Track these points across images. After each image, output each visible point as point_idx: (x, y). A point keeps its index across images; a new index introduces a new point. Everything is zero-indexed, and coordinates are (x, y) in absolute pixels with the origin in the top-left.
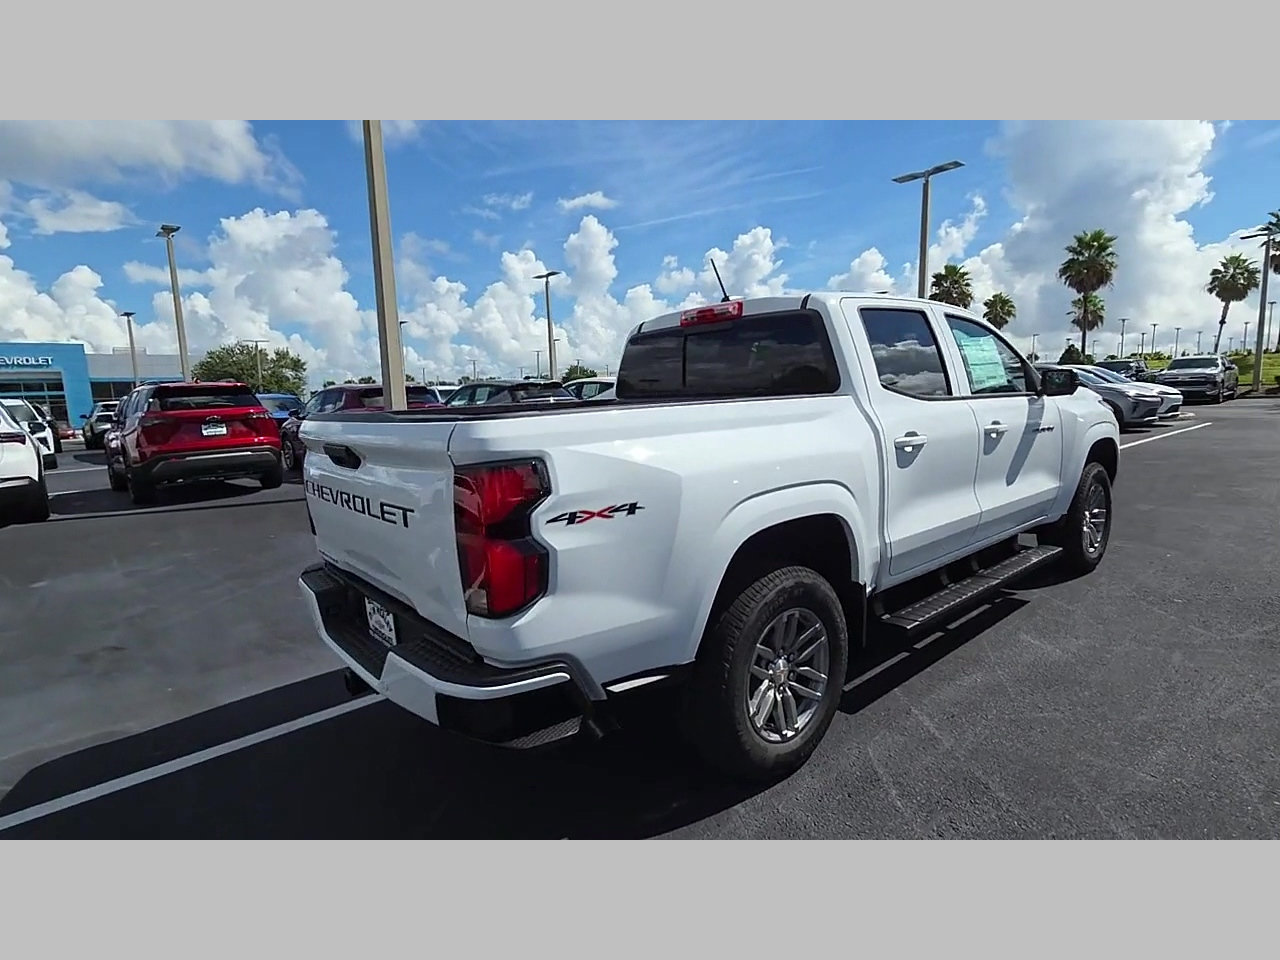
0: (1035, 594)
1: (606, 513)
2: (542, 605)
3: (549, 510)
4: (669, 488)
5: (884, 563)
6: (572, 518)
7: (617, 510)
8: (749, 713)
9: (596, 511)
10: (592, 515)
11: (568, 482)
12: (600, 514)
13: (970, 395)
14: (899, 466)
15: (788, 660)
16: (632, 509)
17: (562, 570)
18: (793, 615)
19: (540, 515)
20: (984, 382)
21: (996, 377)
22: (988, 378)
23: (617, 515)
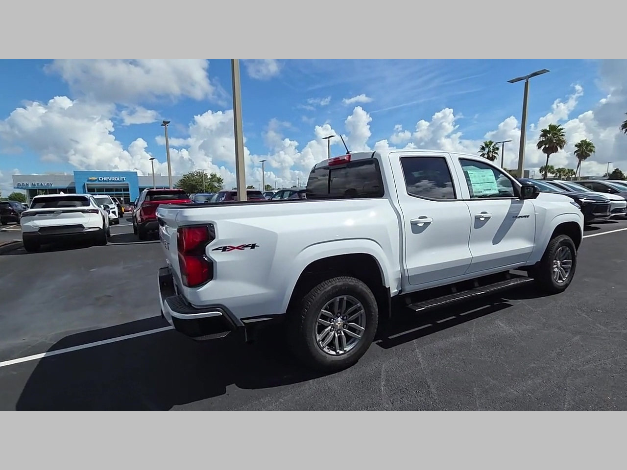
0: (519, 302)
1: (241, 248)
2: (210, 284)
3: (214, 245)
4: (272, 237)
5: (403, 279)
6: (224, 249)
7: (246, 246)
8: (316, 340)
9: (236, 246)
10: (234, 248)
11: (222, 234)
12: (238, 248)
13: (469, 198)
14: (413, 232)
15: (343, 319)
16: (253, 246)
17: (219, 270)
18: (343, 298)
19: (210, 247)
20: (481, 192)
21: (490, 190)
22: (484, 190)
23: (246, 248)
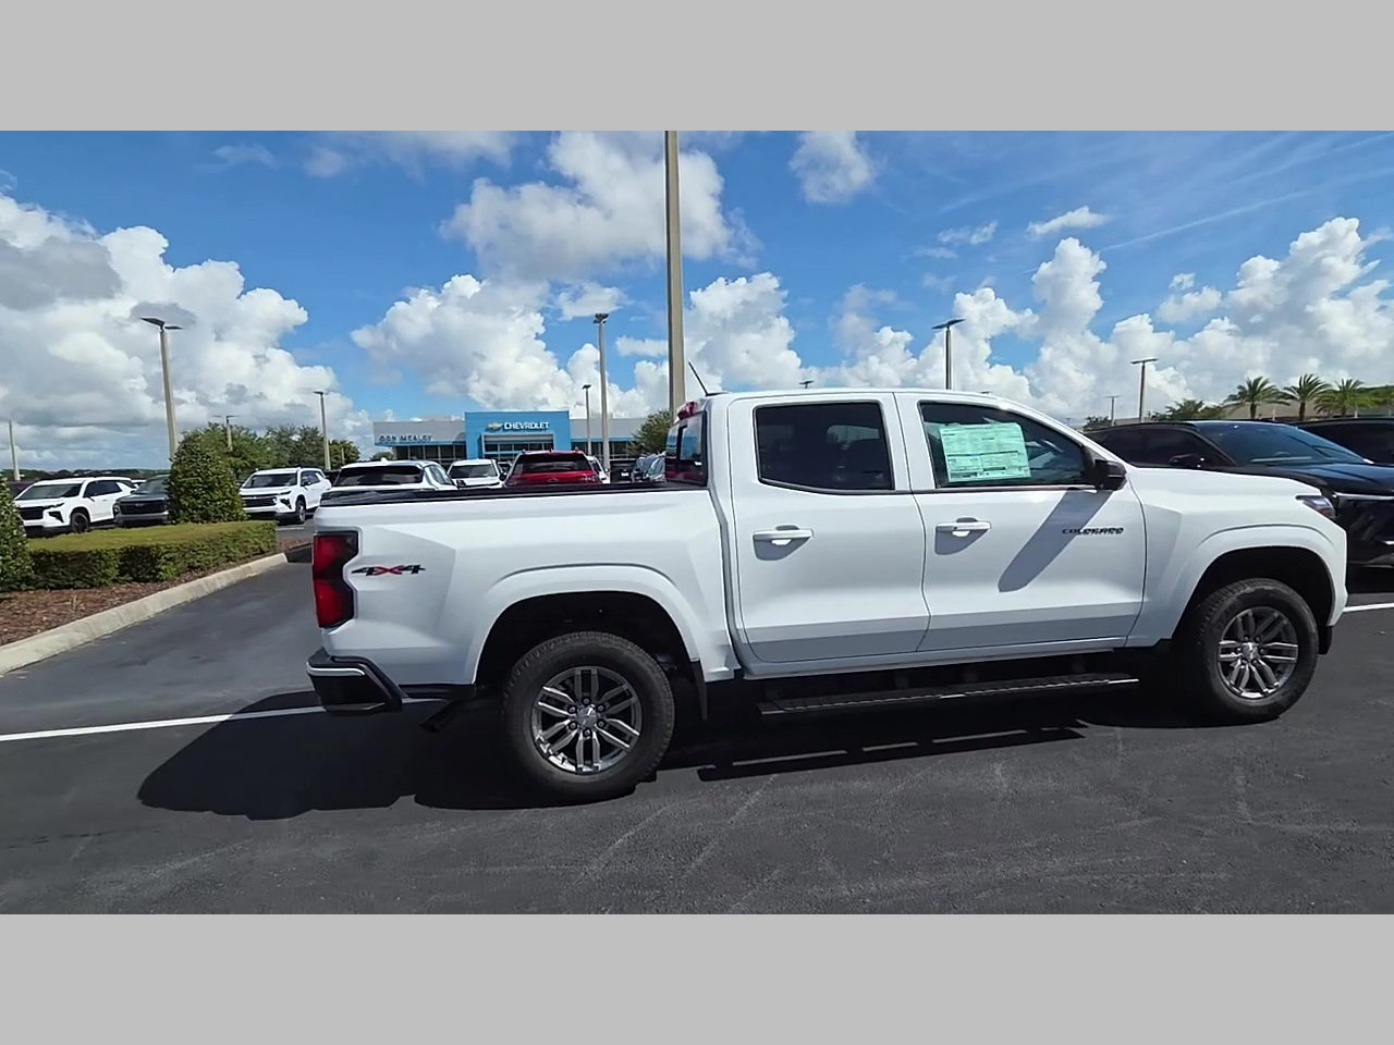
1: (396, 570)
2: (350, 623)
3: (355, 564)
4: (447, 556)
6: (370, 572)
7: (406, 569)
8: (534, 739)
9: (389, 568)
10: (386, 570)
11: (368, 548)
12: (391, 571)
13: (933, 488)
14: (757, 556)
15: (596, 709)
16: (416, 569)
17: (360, 603)
18: (590, 671)
19: (348, 568)
20: (975, 474)
21: (1004, 469)
22: (985, 470)
23: (404, 572)
